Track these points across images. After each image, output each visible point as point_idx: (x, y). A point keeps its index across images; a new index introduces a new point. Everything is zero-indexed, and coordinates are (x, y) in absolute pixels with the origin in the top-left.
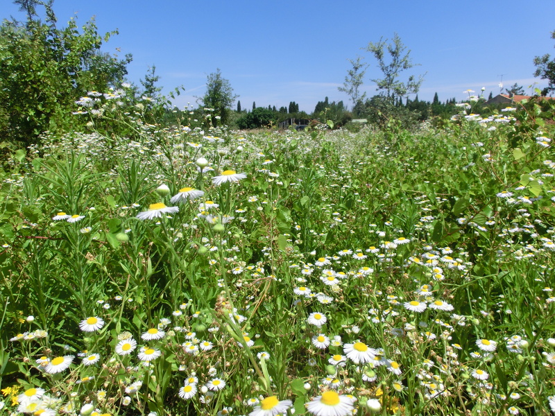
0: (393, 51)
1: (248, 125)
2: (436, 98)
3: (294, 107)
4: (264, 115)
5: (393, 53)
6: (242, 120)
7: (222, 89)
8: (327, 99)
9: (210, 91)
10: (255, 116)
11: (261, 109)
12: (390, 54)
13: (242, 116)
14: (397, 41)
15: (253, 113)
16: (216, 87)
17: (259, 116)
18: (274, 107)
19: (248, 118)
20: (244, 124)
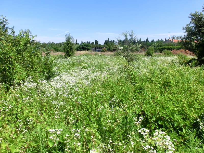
0: (131, 35)
1: (80, 49)
2: (147, 39)
3: (97, 42)
4: (86, 46)
5: (131, 36)
6: (78, 48)
7: (71, 40)
8: (109, 39)
9: (66, 41)
10: (82, 46)
11: (85, 43)
12: (130, 36)
13: (78, 46)
14: (132, 32)
15: (82, 45)
16: (69, 39)
17: (84, 46)
18: (89, 42)
19: (80, 47)
20: (78, 49)
